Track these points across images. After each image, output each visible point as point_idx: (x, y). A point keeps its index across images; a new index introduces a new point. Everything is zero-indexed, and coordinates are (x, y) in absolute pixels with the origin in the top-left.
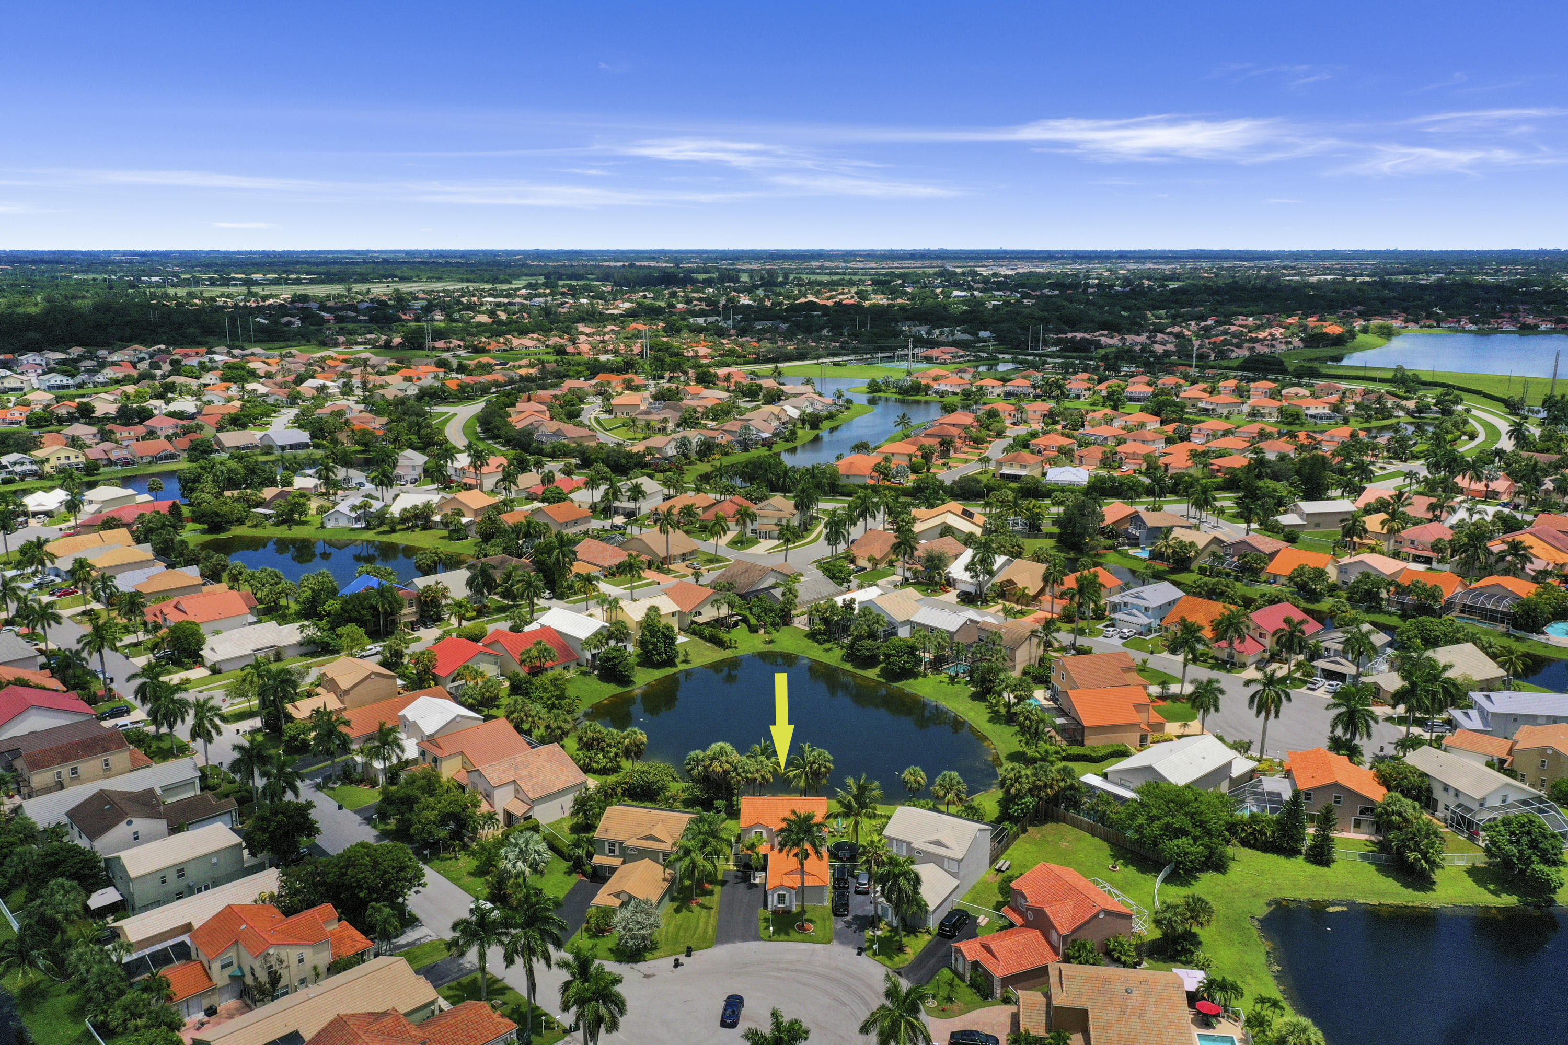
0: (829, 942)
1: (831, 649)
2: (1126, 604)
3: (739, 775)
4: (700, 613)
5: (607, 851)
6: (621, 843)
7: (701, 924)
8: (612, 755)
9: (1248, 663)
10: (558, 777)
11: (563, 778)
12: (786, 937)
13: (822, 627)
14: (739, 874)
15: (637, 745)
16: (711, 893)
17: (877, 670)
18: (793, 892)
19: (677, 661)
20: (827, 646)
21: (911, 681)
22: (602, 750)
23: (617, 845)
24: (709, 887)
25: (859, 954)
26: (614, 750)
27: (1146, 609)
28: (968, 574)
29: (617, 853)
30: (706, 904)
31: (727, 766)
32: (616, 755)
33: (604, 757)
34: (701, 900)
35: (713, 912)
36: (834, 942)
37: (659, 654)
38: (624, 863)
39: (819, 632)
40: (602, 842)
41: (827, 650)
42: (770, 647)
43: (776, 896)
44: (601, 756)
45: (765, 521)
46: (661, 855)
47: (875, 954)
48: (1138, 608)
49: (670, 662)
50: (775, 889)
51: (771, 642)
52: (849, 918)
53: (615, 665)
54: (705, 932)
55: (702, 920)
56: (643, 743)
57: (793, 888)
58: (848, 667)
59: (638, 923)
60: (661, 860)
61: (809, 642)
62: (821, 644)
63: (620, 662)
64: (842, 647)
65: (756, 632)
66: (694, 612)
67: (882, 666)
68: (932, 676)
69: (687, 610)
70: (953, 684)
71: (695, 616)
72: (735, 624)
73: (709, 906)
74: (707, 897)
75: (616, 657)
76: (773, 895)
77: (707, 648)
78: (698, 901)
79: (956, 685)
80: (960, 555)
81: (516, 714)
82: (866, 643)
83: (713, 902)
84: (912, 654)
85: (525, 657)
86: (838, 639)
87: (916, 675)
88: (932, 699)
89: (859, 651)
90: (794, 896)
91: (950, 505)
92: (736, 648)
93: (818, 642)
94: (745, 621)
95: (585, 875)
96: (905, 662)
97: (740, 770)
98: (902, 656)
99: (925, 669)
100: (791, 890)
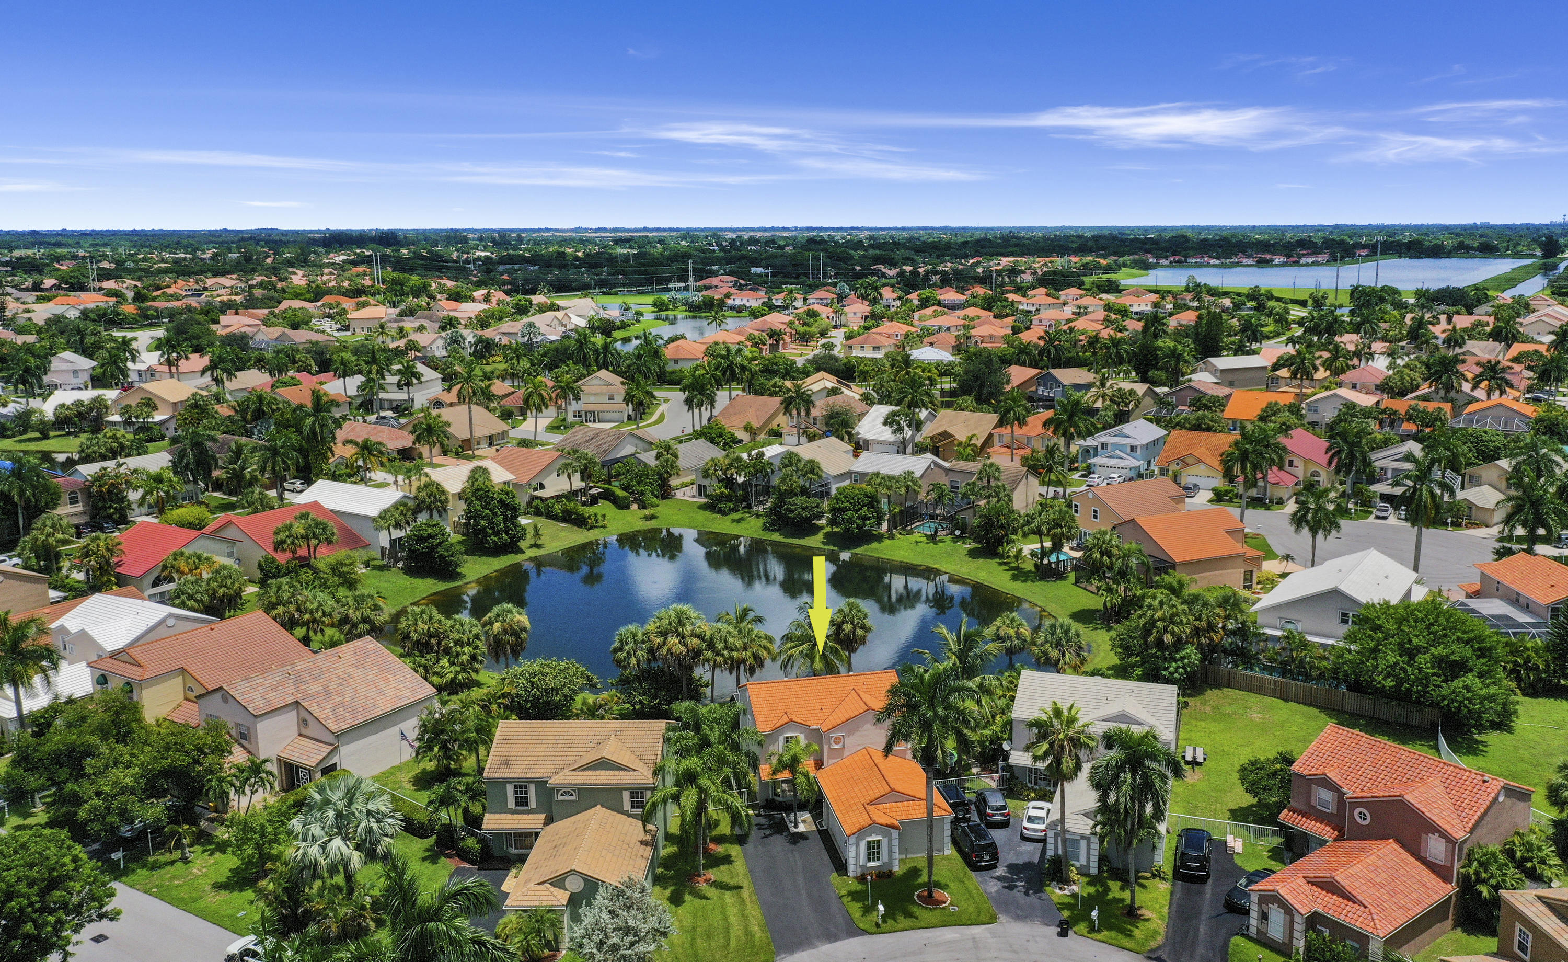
0: (992, 920)
1: (742, 519)
2: (1104, 446)
3: (718, 653)
4: (542, 486)
5: (511, 803)
6: (541, 784)
7: (732, 919)
8: (465, 658)
9: (1285, 498)
10: (381, 692)
11: (390, 693)
12: (908, 922)
13: (726, 492)
14: (762, 820)
15: (515, 634)
16: (727, 860)
17: (820, 536)
18: (895, 834)
19: (523, 544)
20: (735, 516)
21: (875, 545)
22: (447, 651)
23: (532, 790)
24: (720, 849)
25: (1063, 934)
26: (467, 649)
27: (1133, 448)
28: (888, 429)
29: (533, 804)
30: (726, 879)
31: (694, 642)
32: (473, 657)
33: (452, 664)
34: (713, 874)
35: (745, 894)
36: (1002, 918)
37: (497, 533)
38: (549, 821)
39: (721, 498)
40: (501, 784)
41: (739, 521)
42: (653, 524)
43: (863, 846)
44: (444, 662)
45: (592, 399)
46: (626, 796)
47: (1092, 930)
48: (1120, 447)
49: (512, 547)
50: (861, 832)
51: (653, 517)
52: (1000, 871)
53: (432, 549)
54: (748, 933)
55: (732, 911)
56: (524, 629)
57: (893, 827)
58: (776, 537)
59: (627, 930)
60: (627, 805)
61: (708, 513)
62: (726, 514)
63: (440, 543)
64: (758, 516)
65: (627, 507)
66: (534, 483)
67: (825, 531)
68: (902, 537)
69: (524, 481)
70: (935, 543)
71: (535, 489)
72: (594, 500)
73: (732, 882)
74: (722, 867)
75: (430, 536)
76: (857, 845)
77: (563, 529)
78: (708, 877)
79: (941, 544)
80: (865, 414)
81: (280, 609)
82: (800, 500)
83: (738, 875)
84: (873, 507)
85: (282, 536)
86: (749, 506)
87: (879, 538)
88: (915, 562)
89: (792, 511)
90: (896, 842)
91: (822, 374)
92: (604, 527)
93: (721, 512)
94: (608, 496)
95: (464, 855)
96: (865, 518)
97: (719, 646)
98: (860, 509)
99: (889, 530)
100: (892, 830)
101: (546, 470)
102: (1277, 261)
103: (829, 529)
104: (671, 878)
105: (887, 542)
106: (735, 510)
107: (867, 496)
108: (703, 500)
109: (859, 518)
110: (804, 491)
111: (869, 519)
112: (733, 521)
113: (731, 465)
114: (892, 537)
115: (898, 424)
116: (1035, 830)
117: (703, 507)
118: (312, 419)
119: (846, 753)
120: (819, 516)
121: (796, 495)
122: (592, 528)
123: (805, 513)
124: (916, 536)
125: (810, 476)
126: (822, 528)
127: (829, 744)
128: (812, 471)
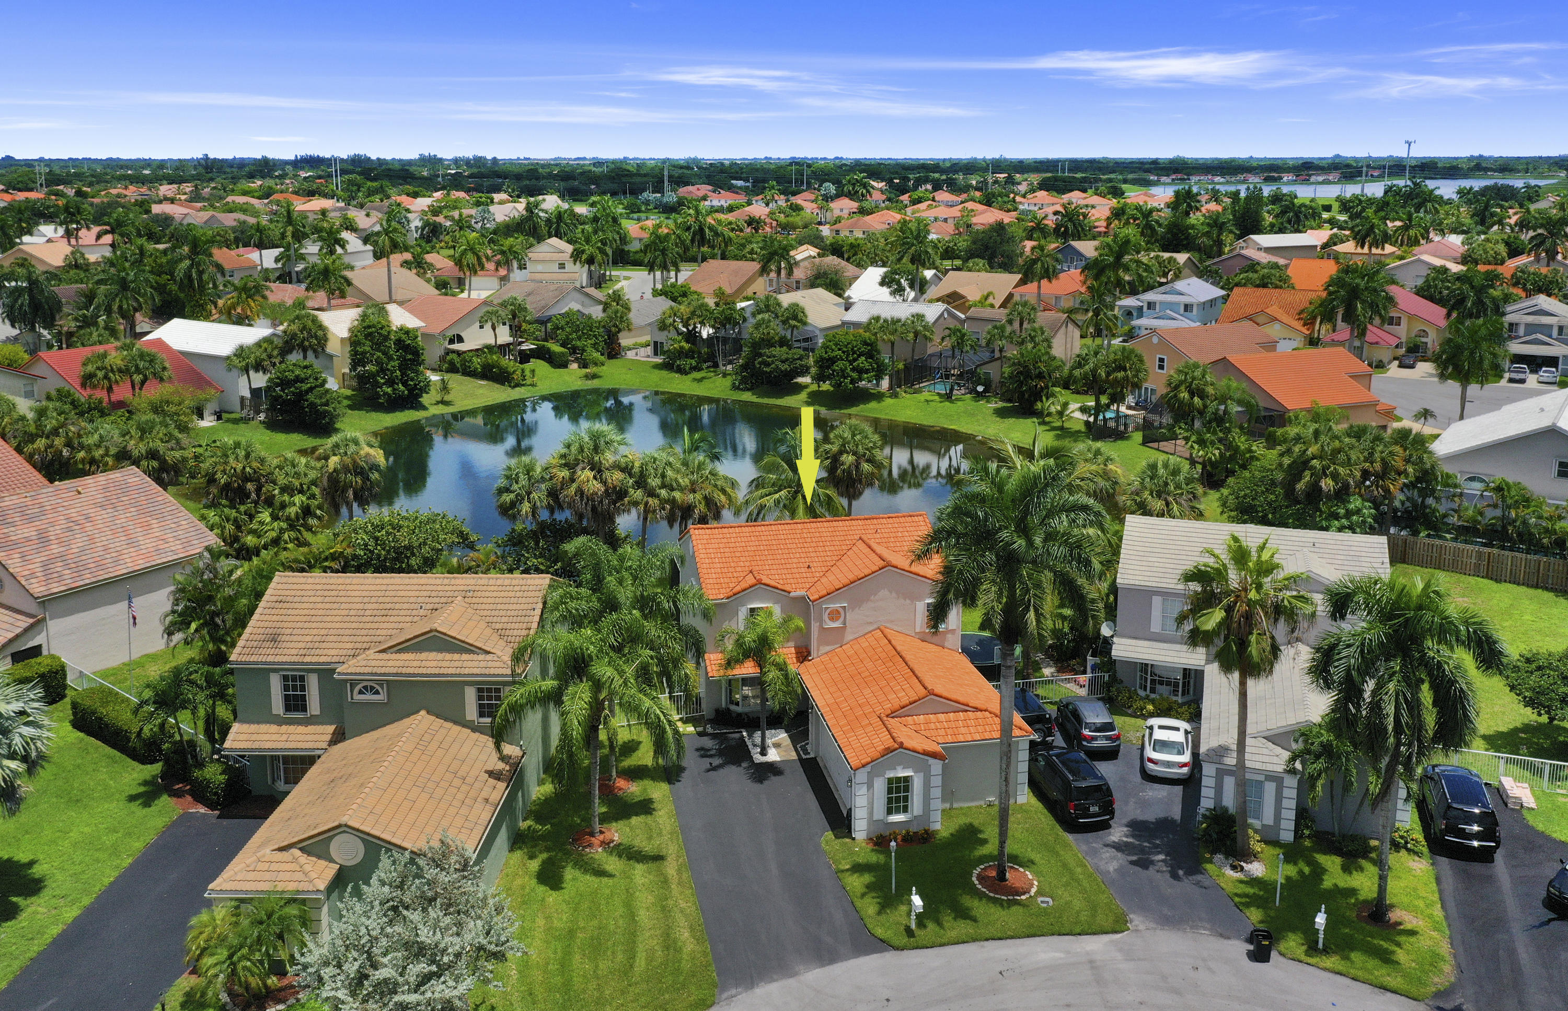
0: (1118, 926)
1: (706, 378)
2: (1151, 305)
3: (652, 494)
4: (460, 339)
5: (278, 706)
6: (326, 673)
7: (643, 916)
8: (292, 511)
9: (1385, 360)
10: (131, 543)
11: (147, 544)
12: (963, 928)
13: (687, 346)
14: (708, 743)
15: (358, 471)
16: (645, 807)
17: (804, 396)
18: (936, 766)
19: (425, 399)
20: (697, 375)
21: (873, 405)
22: (269, 502)
23: (313, 683)
24: (634, 789)
25: (1260, 955)
26: (298, 499)
27: (1187, 307)
28: (885, 290)
29: (314, 706)
30: (641, 843)
31: (616, 477)
32: (307, 511)
33: (275, 518)
34: (617, 832)
35: (671, 868)
36: (1137, 921)
37: (391, 382)
38: (339, 737)
39: (681, 353)
40: (261, 673)
41: (701, 380)
42: (595, 383)
43: (880, 786)
44: (265, 516)
45: (540, 267)
46: (470, 695)
47: (1312, 948)
48: (1172, 306)
49: (411, 400)
50: (875, 764)
51: (594, 376)
52: (1118, 833)
53: (301, 396)
54: (669, 943)
55: (645, 900)
56: (375, 467)
57: (934, 755)
58: (747, 396)
59: (417, 951)
60: (471, 712)
61: (665, 373)
62: (686, 373)
63: (311, 389)
64: (725, 375)
65: (564, 365)
66: (450, 334)
67: (809, 390)
68: (908, 396)
69: (436, 329)
70: (952, 402)
71: (452, 341)
72: (525, 357)
73: (648, 848)
74: (635, 820)
75: (298, 379)
76: (870, 785)
77: (481, 386)
78: (608, 835)
79: (959, 403)
80: (857, 278)
81: (41, 443)
82: (777, 351)
83: (660, 834)
84: (871, 357)
85: (90, 368)
86: (716, 365)
87: (879, 397)
88: (925, 423)
89: (768, 365)
90: (937, 781)
91: (805, 247)
92: (533, 385)
93: (681, 371)
94: (542, 354)
95: (200, 794)
96: (861, 371)
97: (654, 482)
98: (855, 360)
99: (891, 387)
100: (932, 761)
101: (465, 320)
102: (1285, 179)
103: (814, 387)
104: (543, 838)
105: (889, 401)
106: (697, 369)
107: (865, 343)
108: (659, 360)
109: (853, 370)
110: (783, 342)
111: (867, 372)
112: (695, 380)
113: (693, 313)
114: (895, 395)
115: (899, 283)
116: (1169, 764)
117: (657, 367)
118: (187, 262)
119: (849, 637)
120: (804, 371)
121: (773, 345)
122: (518, 385)
123: (785, 367)
124: (925, 395)
125: (793, 322)
126: (806, 387)
127: (821, 621)
128: (795, 318)
